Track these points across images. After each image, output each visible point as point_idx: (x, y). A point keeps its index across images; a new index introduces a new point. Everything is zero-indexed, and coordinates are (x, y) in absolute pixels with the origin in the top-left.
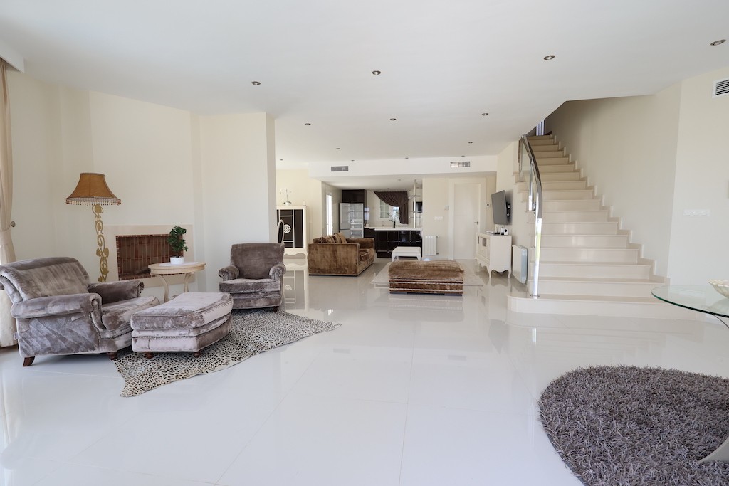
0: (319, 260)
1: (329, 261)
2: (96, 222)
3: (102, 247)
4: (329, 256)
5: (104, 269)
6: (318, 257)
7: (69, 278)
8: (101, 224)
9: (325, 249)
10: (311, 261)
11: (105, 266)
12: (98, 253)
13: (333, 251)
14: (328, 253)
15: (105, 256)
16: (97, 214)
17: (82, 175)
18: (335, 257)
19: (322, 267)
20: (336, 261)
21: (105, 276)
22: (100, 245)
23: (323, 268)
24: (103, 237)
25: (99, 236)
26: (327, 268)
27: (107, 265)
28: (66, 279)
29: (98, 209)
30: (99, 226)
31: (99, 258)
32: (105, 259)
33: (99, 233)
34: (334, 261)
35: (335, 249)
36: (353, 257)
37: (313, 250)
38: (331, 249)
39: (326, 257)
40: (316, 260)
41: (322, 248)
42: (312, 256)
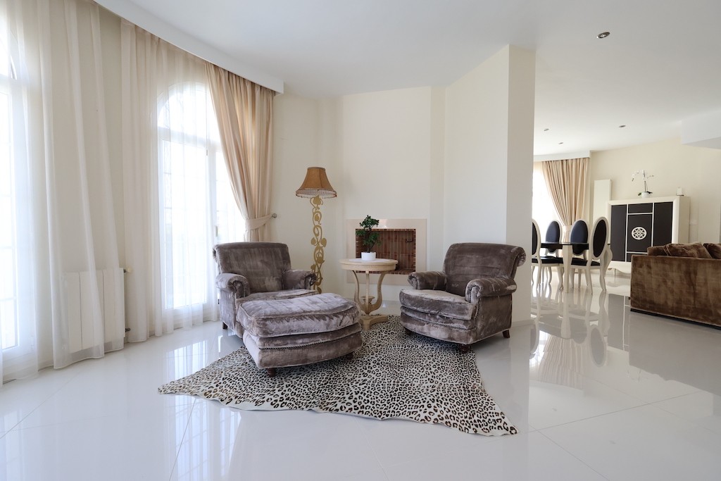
0: (654, 287)
1: (676, 290)
2: (314, 214)
3: (319, 237)
4: (677, 281)
5: (319, 258)
6: (652, 281)
7: (266, 260)
8: (319, 215)
9: (667, 266)
10: (635, 285)
11: (320, 255)
12: (313, 242)
13: (688, 273)
14: (675, 275)
15: (321, 245)
16: (316, 205)
17: (310, 170)
18: (692, 284)
19: (659, 299)
20: (695, 295)
21: (319, 265)
22: (317, 235)
23: (662, 302)
24: (320, 228)
25: (316, 227)
26: (670, 304)
27: (323, 255)
28: (262, 261)
29: (317, 201)
30: (317, 217)
31: (314, 247)
32: (321, 248)
33: (317, 223)
34: (688, 293)
35: (691, 269)
37: (641, 267)
38: (683, 268)
39: (669, 283)
40: (646, 285)
41: (659, 265)
42: (638, 276)
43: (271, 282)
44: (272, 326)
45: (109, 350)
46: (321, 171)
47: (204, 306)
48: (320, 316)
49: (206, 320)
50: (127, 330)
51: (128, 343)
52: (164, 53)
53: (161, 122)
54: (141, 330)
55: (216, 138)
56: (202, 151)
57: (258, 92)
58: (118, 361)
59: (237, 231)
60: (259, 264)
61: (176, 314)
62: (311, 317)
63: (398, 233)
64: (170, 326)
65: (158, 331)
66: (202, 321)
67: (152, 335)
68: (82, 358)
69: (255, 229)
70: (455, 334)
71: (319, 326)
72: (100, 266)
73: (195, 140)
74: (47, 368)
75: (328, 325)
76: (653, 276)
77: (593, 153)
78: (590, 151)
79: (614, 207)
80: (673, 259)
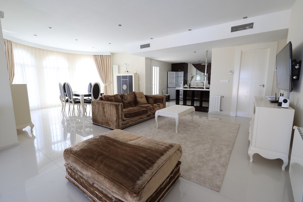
13: (103, 108)
18: (104, 113)
19: (98, 119)
34: (104, 116)
35: (104, 106)
36: (114, 115)
37: (93, 106)
38: (102, 106)
39: (100, 112)
40: (95, 113)
41: (97, 105)
42: (93, 110)
76: (96, 109)
77: (113, 54)
78: (110, 53)
79: (118, 77)
80: (100, 103)
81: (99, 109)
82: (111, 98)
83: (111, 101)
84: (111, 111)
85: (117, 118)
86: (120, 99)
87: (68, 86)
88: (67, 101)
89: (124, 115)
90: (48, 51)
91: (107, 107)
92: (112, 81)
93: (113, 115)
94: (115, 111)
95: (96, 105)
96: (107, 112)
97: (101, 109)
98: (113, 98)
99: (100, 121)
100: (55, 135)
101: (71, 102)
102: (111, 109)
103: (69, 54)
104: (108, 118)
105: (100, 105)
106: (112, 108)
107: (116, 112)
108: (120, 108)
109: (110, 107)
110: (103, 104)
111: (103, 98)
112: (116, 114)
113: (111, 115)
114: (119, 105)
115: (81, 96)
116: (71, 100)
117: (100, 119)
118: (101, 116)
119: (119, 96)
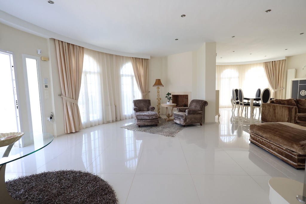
3: (159, 98)
4: (272, 112)
5: (159, 103)
6: (266, 112)
10: (263, 114)
12: (157, 99)
17: (156, 80)
18: (275, 113)
21: (159, 105)
28: (143, 104)
29: (158, 88)
30: (158, 92)
31: (158, 100)
32: (160, 101)
33: (158, 94)
34: (274, 116)
35: (275, 108)
36: (286, 116)
37: (264, 107)
38: (273, 108)
39: (270, 113)
40: (265, 114)
41: (268, 107)
42: (263, 111)
43: (146, 109)
44: (138, 117)
45: (113, 122)
46: (159, 80)
47: (131, 114)
48: (148, 116)
49: (132, 118)
50: (116, 118)
51: (116, 121)
52: (121, 58)
53: (121, 73)
54: (118, 119)
55: (133, 74)
56: (130, 78)
57: (143, 61)
58: (115, 124)
59: (139, 96)
60: (143, 105)
61: (125, 116)
62: (146, 116)
63: (184, 96)
64: (124, 119)
65: (122, 119)
66: (131, 118)
67: (121, 120)
68: (108, 122)
69: (143, 96)
70: (181, 122)
71: (148, 118)
72: (111, 105)
73: (128, 76)
74: (104, 123)
75: (149, 118)
76: (267, 110)
77: (288, 58)
78: (286, 57)
79: (293, 82)
80: (271, 105)
81: (269, 110)
82: (283, 102)
83: (284, 104)
84: (282, 112)
85: (289, 119)
86: (294, 103)
87: (240, 91)
88: (238, 103)
89: (298, 118)
90: (225, 66)
91: (279, 109)
92: (284, 87)
93: (284, 116)
94: (288, 112)
95: (266, 106)
96: (278, 113)
97: (271, 110)
98: (286, 102)
99: (270, 120)
100: (223, 129)
101: (241, 104)
102: (282, 110)
103: (240, 65)
104: (279, 118)
105: (270, 106)
106: (284, 110)
107: (288, 114)
108: (293, 110)
109: (281, 109)
110: (274, 106)
111: (275, 102)
112: (288, 115)
113: (282, 116)
114: (292, 108)
115: (251, 100)
116: (241, 103)
117: (269, 118)
118: (271, 116)
119: (293, 101)
